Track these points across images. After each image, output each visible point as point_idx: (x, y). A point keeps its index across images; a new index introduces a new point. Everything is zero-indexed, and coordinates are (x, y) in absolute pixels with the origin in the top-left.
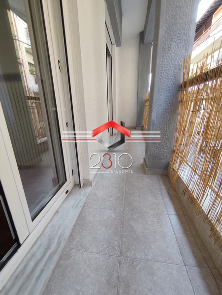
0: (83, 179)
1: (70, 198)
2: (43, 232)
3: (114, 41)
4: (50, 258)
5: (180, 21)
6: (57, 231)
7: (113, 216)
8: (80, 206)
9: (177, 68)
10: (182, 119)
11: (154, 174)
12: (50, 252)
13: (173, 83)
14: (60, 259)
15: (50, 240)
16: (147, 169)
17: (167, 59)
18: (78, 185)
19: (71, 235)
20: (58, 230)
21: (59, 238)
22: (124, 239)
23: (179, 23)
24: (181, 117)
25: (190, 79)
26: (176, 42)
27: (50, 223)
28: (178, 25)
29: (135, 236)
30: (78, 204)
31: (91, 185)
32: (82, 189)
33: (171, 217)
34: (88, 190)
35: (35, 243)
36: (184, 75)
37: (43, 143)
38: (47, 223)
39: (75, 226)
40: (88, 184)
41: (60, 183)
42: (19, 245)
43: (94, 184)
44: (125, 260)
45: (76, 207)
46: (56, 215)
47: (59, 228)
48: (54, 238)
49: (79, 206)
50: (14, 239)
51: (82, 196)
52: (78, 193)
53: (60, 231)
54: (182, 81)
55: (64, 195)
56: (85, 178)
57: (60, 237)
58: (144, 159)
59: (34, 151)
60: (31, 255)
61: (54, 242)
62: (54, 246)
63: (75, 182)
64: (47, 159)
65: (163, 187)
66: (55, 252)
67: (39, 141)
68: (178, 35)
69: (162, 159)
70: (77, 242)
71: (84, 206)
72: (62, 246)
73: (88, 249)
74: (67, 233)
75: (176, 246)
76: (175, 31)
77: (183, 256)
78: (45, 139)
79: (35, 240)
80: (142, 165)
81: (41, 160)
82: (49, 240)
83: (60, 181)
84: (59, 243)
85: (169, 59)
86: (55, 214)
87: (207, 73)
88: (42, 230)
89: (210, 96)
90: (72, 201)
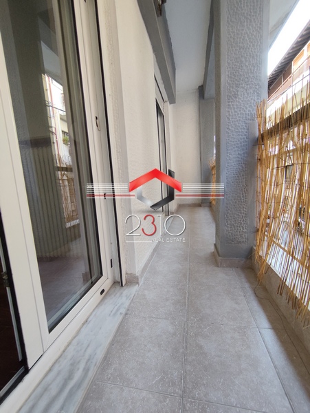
0: (127, 274)
1: (106, 301)
2: (64, 351)
3: (166, 98)
4: (71, 394)
5: (247, 64)
6: (85, 351)
7: (171, 329)
8: (121, 314)
9: (249, 117)
10: (263, 183)
11: (231, 266)
12: (71, 384)
13: (245, 137)
14: (86, 398)
15: (74, 365)
16: (219, 259)
17: (234, 108)
18: (118, 283)
19: (106, 358)
20: (87, 348)
21: (87, 363)
22: (188, 368)
23: (246, 65)
24: (262, 180)
25: (268, 130)
26: (243, 88)
27: (75, 337)
28: (244, 68)
29: (207, 363)
30: (118, 310)
31: (138, 283)
32: (124, 288)
33: (263, 331)
34: (134, 290)
35: (50, 370)
36: (259, 125)
37: (74, 226)
38: (70, 338)
39: (112, 344)
40: (133, 281)
41: (93, 278)
42: (27, 371)
43: (141, 281)
44: (191, 403)
45: (115, 314)
46: (85, 326)
47: (88, 346)
48: (79, 362)
49: (119, 313)
50: (20, 360)
51: (124, 298)
52: (118, 294)
53: (89, 351)
54: (257, 134)
55: (98, 297)
56: (129, 272)
57: (89, 360)
58: (215, 245)
59: (61, 237)
60: (42, 388)
61: (78, 369)
62: (78, 375)
63: (114, 277)
64: (78, 248)
65: (247, 285)
66: (78, 385)
67: (68, 225)
68: (246, 80)
69: (240, 242)
70: (115, 369)
71: (126, 314)
72: (91, 374)
73: (131, 383)
74: (100, 355)
75: (277, 382)
76: (241, 75)
77: (290, 400)
78: (77, 221)
79: (50, 364)
80: (213, 255)
81: (69, 250)
82: (72, 365)
83: (93, 275)
84: (86, 370)
85: (238, 108)
86: (83, 324)
87: (290, 118)
88: (62, 349)
89: (299, 146)
90: (109, 306)
